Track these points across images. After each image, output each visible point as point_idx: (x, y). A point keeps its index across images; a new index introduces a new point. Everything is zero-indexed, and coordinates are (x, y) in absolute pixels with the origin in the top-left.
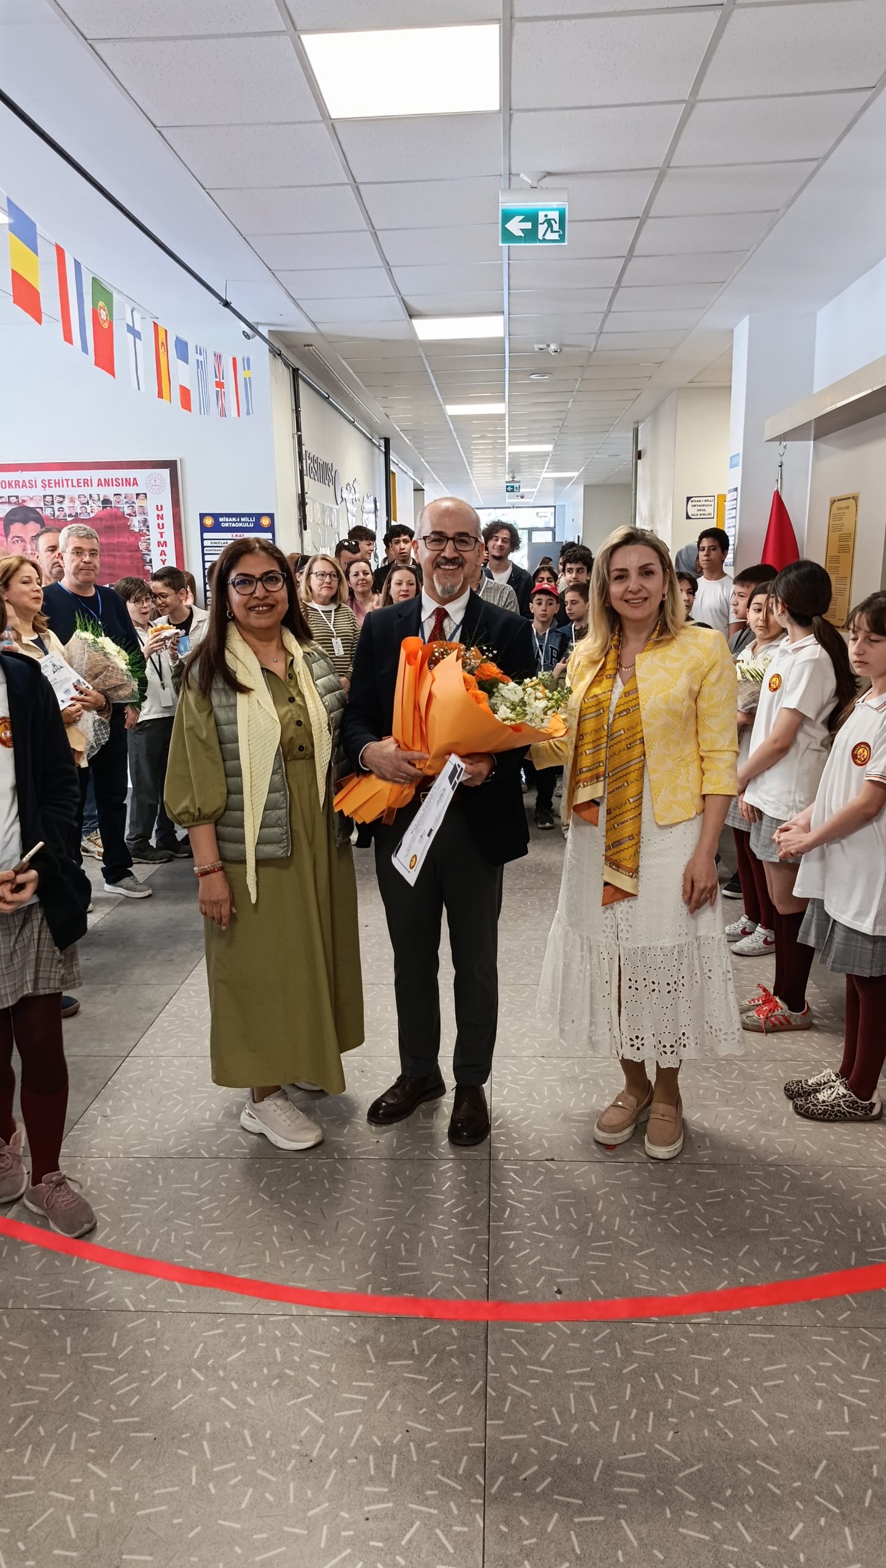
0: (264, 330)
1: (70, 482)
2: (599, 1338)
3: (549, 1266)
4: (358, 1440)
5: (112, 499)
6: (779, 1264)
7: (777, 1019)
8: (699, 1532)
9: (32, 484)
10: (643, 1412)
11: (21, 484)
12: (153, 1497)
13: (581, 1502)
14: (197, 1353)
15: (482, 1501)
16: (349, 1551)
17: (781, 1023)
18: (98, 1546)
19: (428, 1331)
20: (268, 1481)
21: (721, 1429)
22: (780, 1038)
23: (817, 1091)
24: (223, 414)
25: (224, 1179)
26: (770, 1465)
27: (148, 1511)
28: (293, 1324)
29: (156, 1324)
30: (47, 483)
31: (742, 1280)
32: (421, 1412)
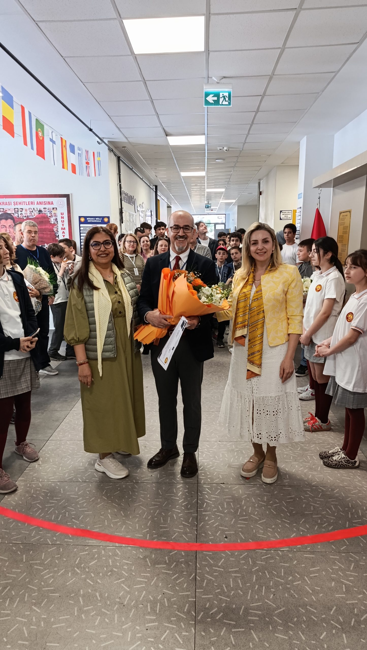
0: (106, 141)
1: (25, 203)
2: (243, 556)
3: (222, 527)
4: (143, 597)
5: (43, 210)
6: (317, 526)
7: (316, 426)
8: (283, 635)
9: (10, 204)
10: (261, 587)
11: (5, 204)
12: (59, 620)
13: (235, 623)
14: (77, 561)
15: (194, 622)
16: (139, 642)
17: (318, 428)
18: (36, 639)
19: (172, 553)
20: (106, 614)
21: (293, 594)
22: (318, 434)
23: (333, 456)
24: (89, 175)
25: (88, 491)
26: (313, 608)
27: (57, 626)
28: (117, 550)
29: (60, 550)
30: (16, 203)
31: (301, 533)
32: (169, 586)
